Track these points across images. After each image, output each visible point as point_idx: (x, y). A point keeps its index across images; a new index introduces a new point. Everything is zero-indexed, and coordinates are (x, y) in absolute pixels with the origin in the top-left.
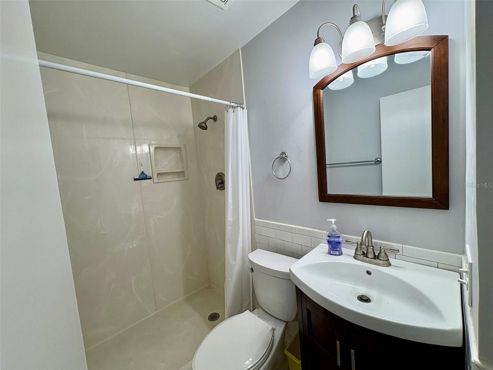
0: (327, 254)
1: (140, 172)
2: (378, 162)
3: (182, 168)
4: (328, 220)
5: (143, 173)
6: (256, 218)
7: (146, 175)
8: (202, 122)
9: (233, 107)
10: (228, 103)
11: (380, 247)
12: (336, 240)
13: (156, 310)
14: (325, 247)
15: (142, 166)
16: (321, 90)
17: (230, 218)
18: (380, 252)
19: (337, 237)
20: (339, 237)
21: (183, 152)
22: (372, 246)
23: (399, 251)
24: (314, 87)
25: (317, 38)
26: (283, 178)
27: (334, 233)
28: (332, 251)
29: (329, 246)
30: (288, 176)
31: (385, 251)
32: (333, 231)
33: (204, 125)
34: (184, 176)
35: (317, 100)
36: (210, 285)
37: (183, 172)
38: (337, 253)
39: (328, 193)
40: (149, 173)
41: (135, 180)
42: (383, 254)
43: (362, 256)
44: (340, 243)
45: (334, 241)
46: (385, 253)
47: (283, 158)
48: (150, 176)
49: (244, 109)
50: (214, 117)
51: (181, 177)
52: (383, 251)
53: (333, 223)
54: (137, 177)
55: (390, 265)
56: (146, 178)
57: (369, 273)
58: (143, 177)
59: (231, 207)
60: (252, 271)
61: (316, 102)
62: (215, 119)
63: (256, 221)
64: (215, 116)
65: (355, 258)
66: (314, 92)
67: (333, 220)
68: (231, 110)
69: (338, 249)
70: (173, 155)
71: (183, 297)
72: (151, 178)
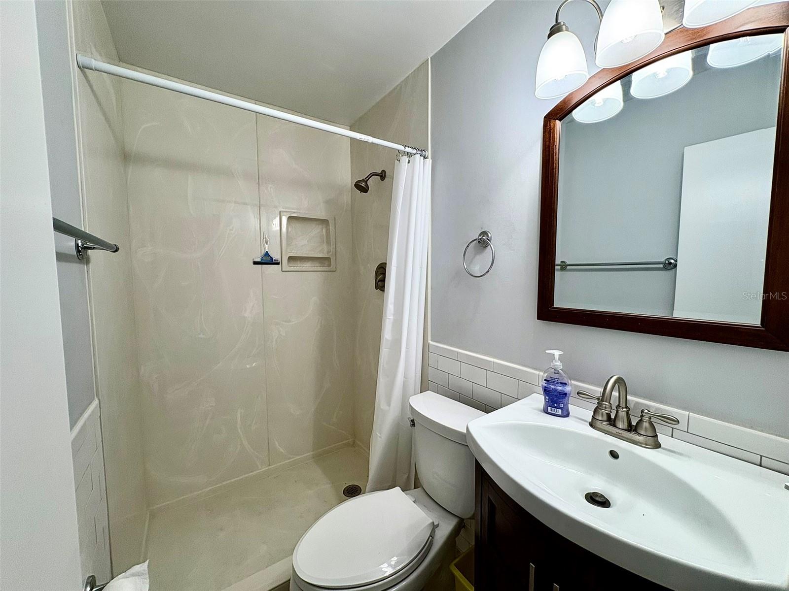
0: (541, 411)
1: (263, 253)
2: (670, 266)
3: (328, 252)
4: (547, 351)
5: (267, 254)
6: (431, 341)
7: (271, 258)
8: (361, 179)
9: (409, 155)
10: (401, 148)
11: (642, 411)
12: (560, 388)
13: (269, 465)
14: (539, 399)
15: (267, 243)
16: (558, 121)
17: (387, 334)
18: (641, 420)
19: (561, 383)
20: (566, 384)
21: (331, 227)
22: (627, 407)
23: (678, 422)
24: (545, 117)
25: (555, 23)
26: (479, 275)
27: (556, 376)
28: (549, 408)
29: (545, 399)
30: (488, 272)
31: (650, 418)
32: (555, 373)
33: (363, 185)
34: (329, 265)
35: (550, 140)
36: (354, 441)
37: (328, 259)
38: (559, 412)
39: (555, 306)
40: (276, 256)
41: (255, 263)
42: (646, 424)
43: (604, 423)
44: (566, 394)
45: (555, 390)
46: (651, 424)
47: (483, 242)
48: (277, 260)
49: (427, 158)
50: (381, 173)
51: (326, 265)
52: (646, 418)
53: (557, 357)
54: (259, 260)
55: (657, 446)
56: (271, 262)
57: (614, 455)
58: (267, 260)
59: (392, 317)
60: (413, 425)
61: (548, 143)
62: (382, 176)
63: (431, 345)
64: (383, 171)
65: (591, 425)
66: (545, 126)
67: (557, 353)
68: (405, 159)
69: (561, 405)
70: (316, 231)
71: (312, 453)
72: (278, 264)
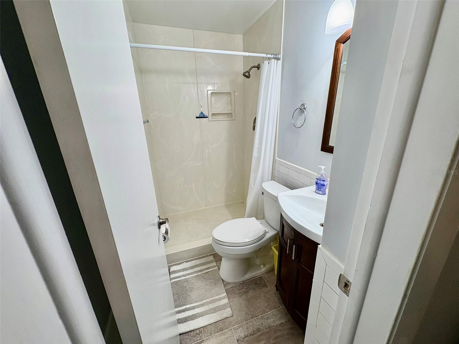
0: (314, 192)
1: (200, 112)
3: (231, 110)
4: (318, 166)
5: (202, 113)
6: (277, 157)
7: (204, 115)
8: (246, 71)
9: (269, 59)
10: (264, 55)
12: (322, 182)
13: (207, 207)
14: (314, 187)
15: (201, 107)
16: (342, 44)
17: (255, 154)
19: (323, 180)
20: (325, 181)
21: (233, 96)
24: (336, 41)
26: (300, 126)
27: (322, 177)
28: (317, 191)
29: (316, 187)
30: (303, 125)
32: (321, 176)
33: (247, 74)
34: (232, 117)
35: (337, 55)
36: (244, 201)
37: (231, 114)
38: (321, 192)
39: (329, 145)
40: (206, 114)
41: (197, 118)
44: (324, 185)
45: (320, 183)
47: (302, 110)
48: (207, 116)
49: (280, 60)
51: (230, 117)
53: (323, 169)
54: (198, 116)
56: (204, 116)
58: (202, 116)
59: (257, 146)
60: (263, 194)
61: (336, 57)
62: (258, 67)
63: (277, 160)
64: (258, 65)
66: (336, 47)
67: (323, 167)
68: (266, 62)
69: (322, 190)
70: (225, 99)
71: (224, 204)
72: (207, 117)
